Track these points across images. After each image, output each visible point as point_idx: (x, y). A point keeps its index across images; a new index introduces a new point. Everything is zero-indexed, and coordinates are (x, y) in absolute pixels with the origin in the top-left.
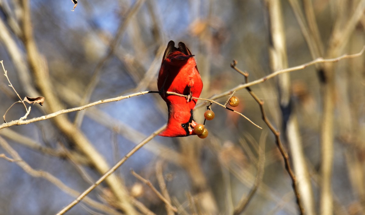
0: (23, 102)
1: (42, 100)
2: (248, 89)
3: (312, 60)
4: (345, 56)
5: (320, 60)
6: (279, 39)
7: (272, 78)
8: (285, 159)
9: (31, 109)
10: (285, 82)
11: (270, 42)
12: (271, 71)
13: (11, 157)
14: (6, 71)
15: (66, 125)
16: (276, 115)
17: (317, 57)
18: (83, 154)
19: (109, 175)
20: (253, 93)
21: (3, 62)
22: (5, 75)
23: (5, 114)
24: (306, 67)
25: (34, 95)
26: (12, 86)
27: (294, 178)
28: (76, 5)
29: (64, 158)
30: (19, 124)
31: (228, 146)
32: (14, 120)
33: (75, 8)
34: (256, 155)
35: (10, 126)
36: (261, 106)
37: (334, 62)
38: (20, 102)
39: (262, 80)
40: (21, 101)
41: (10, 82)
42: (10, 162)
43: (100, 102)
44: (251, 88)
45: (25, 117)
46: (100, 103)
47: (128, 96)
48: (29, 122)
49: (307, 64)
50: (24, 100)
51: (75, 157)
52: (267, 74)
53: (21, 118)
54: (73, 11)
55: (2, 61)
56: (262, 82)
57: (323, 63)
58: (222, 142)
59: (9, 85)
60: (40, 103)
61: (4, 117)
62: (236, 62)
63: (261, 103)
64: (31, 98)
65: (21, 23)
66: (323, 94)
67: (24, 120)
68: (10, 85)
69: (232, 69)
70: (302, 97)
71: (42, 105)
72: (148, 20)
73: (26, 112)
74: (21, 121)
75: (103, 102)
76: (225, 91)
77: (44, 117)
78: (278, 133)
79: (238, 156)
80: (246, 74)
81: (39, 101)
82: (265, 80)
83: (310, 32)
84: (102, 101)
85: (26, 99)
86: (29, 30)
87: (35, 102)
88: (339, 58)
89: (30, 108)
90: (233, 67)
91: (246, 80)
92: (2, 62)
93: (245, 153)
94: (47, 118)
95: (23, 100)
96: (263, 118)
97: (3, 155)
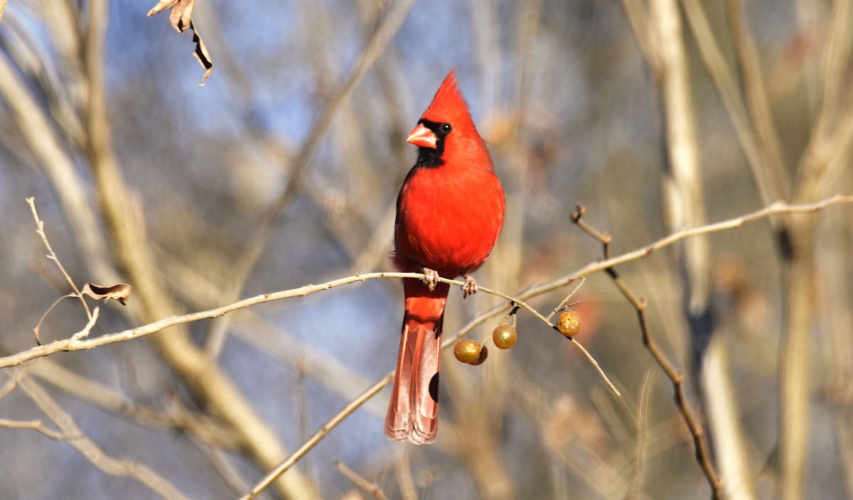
0: (80, 296)
1: (124, 293)
2: (610, 271)
3: (761, 206)
4: (837, 198)
5: (778, 207)
6: (684, 157)
7: (669, 247)
8: (696, 439)
9: (99, 313)
10: (698, 256)
11: (665, 165)
12: (665, 230)
13: (57, 428)
14: (42, 222)
15: (185, 355)
16: (677, 336)
17: (773, 201)
18: (224, 422)
19: (284, 471)
20: (621, 281)
21: (34, 201)
22: (38, 231)
23: (39, 325)
24: (745, 224)
25: (108, 280)
26: (54, 257)
27: (717, 484)
28: (209, 71)
29: (180, 431)
30: (69, 349)
31: (565, 406)
32: (59, 340)
33: (206, 77)
34: (632, 432)
35: (48, 353)
36: (640, 313)
37: (811, 212)
38: (73, 295)
39: (643, 252)
40: (77, 294)
41: (50, 249)
42: (54, 439)
43: (261, 298)
44: (617, 271)
45: (86, 332)
46: (260, 301)
47: (325, 286)
48: (95, 345)
49: (749, 217)
50: (84, 292)
51: (205, 431)
52: (656, 239)
53: (77, 334)
54: (203, 85)
55: (33, 198)
56: (643, 257)
57: (788, 213)
58: (553, 396)
59: (49, 257)
60: (121, 300)
61: (36, 330)
62: (583, 210)
63: (642, 305)
64: (99, 287)
65: (84, 116)
66: (786, 288)
67: (84, 339)
68: (51, 255)
69: (574, 226)
70: (738, 295)
71: (124, 304)
72: (379, 113)
73: (87, 321)
74: (75, 343)
75: (268, 299)
76: (557, 278)
77: (128, 334)
78: (682, 377)
79: (589, 431)
80: (607, 239)
81: (117, 295)
82: (649, 252)
83: (758, 142)
84: (266, 297)
85: (87, 290)
86: (101, 131)
87: (109, 295)
88: (822, 204)
89: (96, 311)
90: (576, 221)
91: (606, 251)
92: (31, 201)
93: (605, 425)
94: (136, 336)
95: (80, 290)
96: (646, 341)
97: (36, 424)
